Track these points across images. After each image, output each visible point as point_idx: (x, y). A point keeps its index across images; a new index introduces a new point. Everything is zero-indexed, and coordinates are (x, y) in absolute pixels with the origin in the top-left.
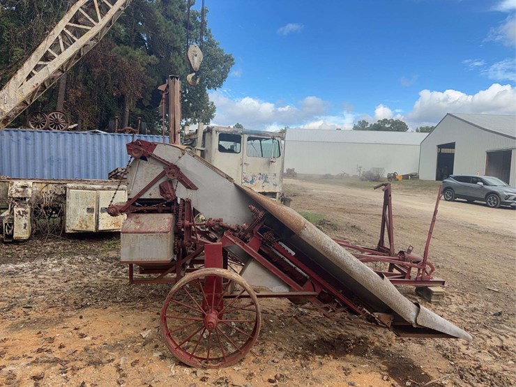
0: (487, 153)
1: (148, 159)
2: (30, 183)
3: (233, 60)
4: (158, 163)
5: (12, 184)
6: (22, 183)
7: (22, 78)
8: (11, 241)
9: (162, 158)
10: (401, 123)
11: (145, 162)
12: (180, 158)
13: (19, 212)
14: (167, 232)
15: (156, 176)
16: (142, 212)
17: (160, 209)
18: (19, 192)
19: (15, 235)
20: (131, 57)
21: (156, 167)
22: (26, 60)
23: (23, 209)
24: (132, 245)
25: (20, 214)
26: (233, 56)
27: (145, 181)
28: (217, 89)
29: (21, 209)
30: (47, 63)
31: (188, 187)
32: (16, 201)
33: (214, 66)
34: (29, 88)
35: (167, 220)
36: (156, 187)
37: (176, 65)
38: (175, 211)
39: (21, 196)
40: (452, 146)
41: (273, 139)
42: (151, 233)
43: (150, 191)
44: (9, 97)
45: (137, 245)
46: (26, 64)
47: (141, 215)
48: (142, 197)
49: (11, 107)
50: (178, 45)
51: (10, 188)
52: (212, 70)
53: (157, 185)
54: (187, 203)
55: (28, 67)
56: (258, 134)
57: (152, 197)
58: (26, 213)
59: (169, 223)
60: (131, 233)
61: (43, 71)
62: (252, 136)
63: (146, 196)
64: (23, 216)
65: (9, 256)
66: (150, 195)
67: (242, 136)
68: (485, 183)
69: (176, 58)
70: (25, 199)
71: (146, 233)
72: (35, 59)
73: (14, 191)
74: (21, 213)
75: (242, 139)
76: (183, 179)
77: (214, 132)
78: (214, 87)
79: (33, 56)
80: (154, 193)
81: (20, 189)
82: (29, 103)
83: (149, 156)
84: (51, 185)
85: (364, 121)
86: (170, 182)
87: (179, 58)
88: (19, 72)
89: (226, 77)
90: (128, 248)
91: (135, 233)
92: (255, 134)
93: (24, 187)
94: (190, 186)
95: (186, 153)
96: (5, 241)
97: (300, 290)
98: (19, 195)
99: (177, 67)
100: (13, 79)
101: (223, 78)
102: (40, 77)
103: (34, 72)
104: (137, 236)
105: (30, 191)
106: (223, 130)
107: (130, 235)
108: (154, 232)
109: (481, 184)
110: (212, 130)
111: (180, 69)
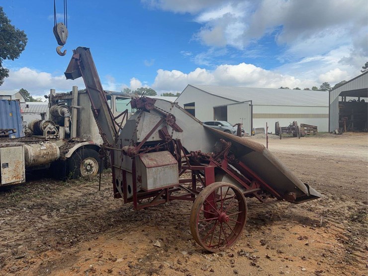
0: (214, 108)
1: (151, 111)
4: (157, 114)
10: (152, 91)
11: (149, 113)
12: (171, 109)
14: (176, 163)
15: (156, 124)
21: (156, 116)
24: (155, 176)
31: (176, 131)
35: (169, 156)
36: (156, 132)
40: (193, 104)
43: (153, 135)
45: (158, 176)
48: (148, 141)
53: (157, 130)
54: (178, 142)
56: (122, 95)
57: (155, 139)
59: (173, 157)
63: (150, 139)
66: (153, 138)
67: (112, 96)
68: (222, 125)
71: (163, 166)
75: (112, 99)
80: (155, 137)
85: (128, 89)
86: (166, 127)
90: (152, 179)
91: (157, 167)
97: (251, 189)
104: (158, 169)
108: (168, 165)
109: (220, 125)
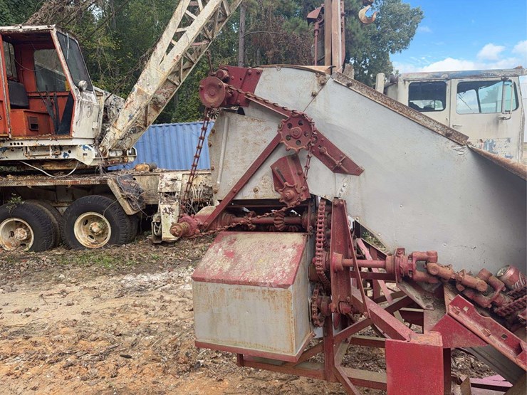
1: (246, 110)
2: (179, 175)
3: (421, 14)
4: (266, 117)
5: (162, 177)
6: (172, 175)
7: (162, 53)
8: (160, 242)
9: (272, 101)
11: (239, 117)
12: (314, 95)
13: (165, 209)
14: (285, 286)
15: (263, 147)
16: (243, 228)
17: (279, 223)
18: (168, 186)
19: (164, 236)
20: (301, 29)
21: (263, 125)
22: (164, 29)
23: (170, 206)
24: (215, 310)
25: (166, 212)
26: (421, 10)
27: (243, 160)
28: (403, 51)
29: (167, 206)
30: (185, 29)
31: (337, 169)
32: (166, 196)
33: (398, 25)
34: (169, 63)
35: (290, 250)
36: (266, 173)
37: (353, 30)
38: (309, 227)
39: (170, 191)
41: (504, 80)
42: (250, 284)
43: (255, 182)
44: (151, 77)
46: (165, 35)
47: (241, 235)
48: (239, 198)
49: (154, 88)
50: (354, 7)
51: (160, 181)
52: (395, 30)
53: (266, 170)
54: (337, 207)
55: (167, 37)
56: (476, 76)
57: (260, 195)
58: (172, 210)
59: (294, 260)
60: (211, 281)
61: (182, 39)
62: (465, 80)
63: (247, 194)
64: (169, 214)
65: (154, 261)
66: (256, 191)
67: (448, 82)
69: (352, 23)
70: (174, 193)
71: (239, 283)
72: (172, 27)
73: (163, 185)
74: (168, 211)
75: (448, 88)
76: (323, 149)
77: (400, 83)
78: (399, 49)
79: (171, 24)
80: (262, 188)
81: (170, 183)
82: (177, 84)
83: (248, 102)
84: (201, 176)
86: (295, 158)
87: (356, 22)
88: (159, 46)
89: (413, 34)
91: (218, 281)
92: (470, 77)
93: (174, 180)
94: (341, 165)
95: (330, 82)
96: (155, 242)
98: (168, 189)
99: (354, 33)
100: (153, 55)
101: (410, 37)
102: (181, 47)
103: (174, 42)
104: (223, 290)
105: (179, 183)
106: (415, 77)
107: (209, 285)
108: (256, 284)
110: (397, 80)
111: (358, 35)
